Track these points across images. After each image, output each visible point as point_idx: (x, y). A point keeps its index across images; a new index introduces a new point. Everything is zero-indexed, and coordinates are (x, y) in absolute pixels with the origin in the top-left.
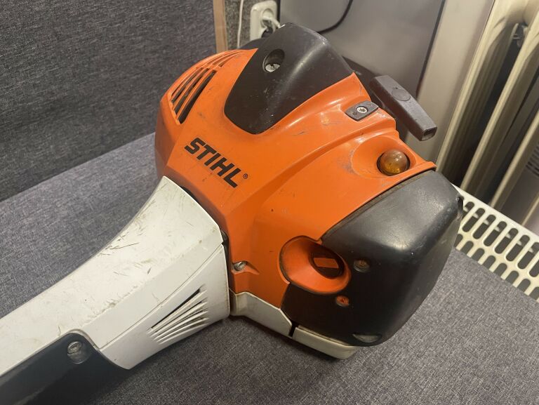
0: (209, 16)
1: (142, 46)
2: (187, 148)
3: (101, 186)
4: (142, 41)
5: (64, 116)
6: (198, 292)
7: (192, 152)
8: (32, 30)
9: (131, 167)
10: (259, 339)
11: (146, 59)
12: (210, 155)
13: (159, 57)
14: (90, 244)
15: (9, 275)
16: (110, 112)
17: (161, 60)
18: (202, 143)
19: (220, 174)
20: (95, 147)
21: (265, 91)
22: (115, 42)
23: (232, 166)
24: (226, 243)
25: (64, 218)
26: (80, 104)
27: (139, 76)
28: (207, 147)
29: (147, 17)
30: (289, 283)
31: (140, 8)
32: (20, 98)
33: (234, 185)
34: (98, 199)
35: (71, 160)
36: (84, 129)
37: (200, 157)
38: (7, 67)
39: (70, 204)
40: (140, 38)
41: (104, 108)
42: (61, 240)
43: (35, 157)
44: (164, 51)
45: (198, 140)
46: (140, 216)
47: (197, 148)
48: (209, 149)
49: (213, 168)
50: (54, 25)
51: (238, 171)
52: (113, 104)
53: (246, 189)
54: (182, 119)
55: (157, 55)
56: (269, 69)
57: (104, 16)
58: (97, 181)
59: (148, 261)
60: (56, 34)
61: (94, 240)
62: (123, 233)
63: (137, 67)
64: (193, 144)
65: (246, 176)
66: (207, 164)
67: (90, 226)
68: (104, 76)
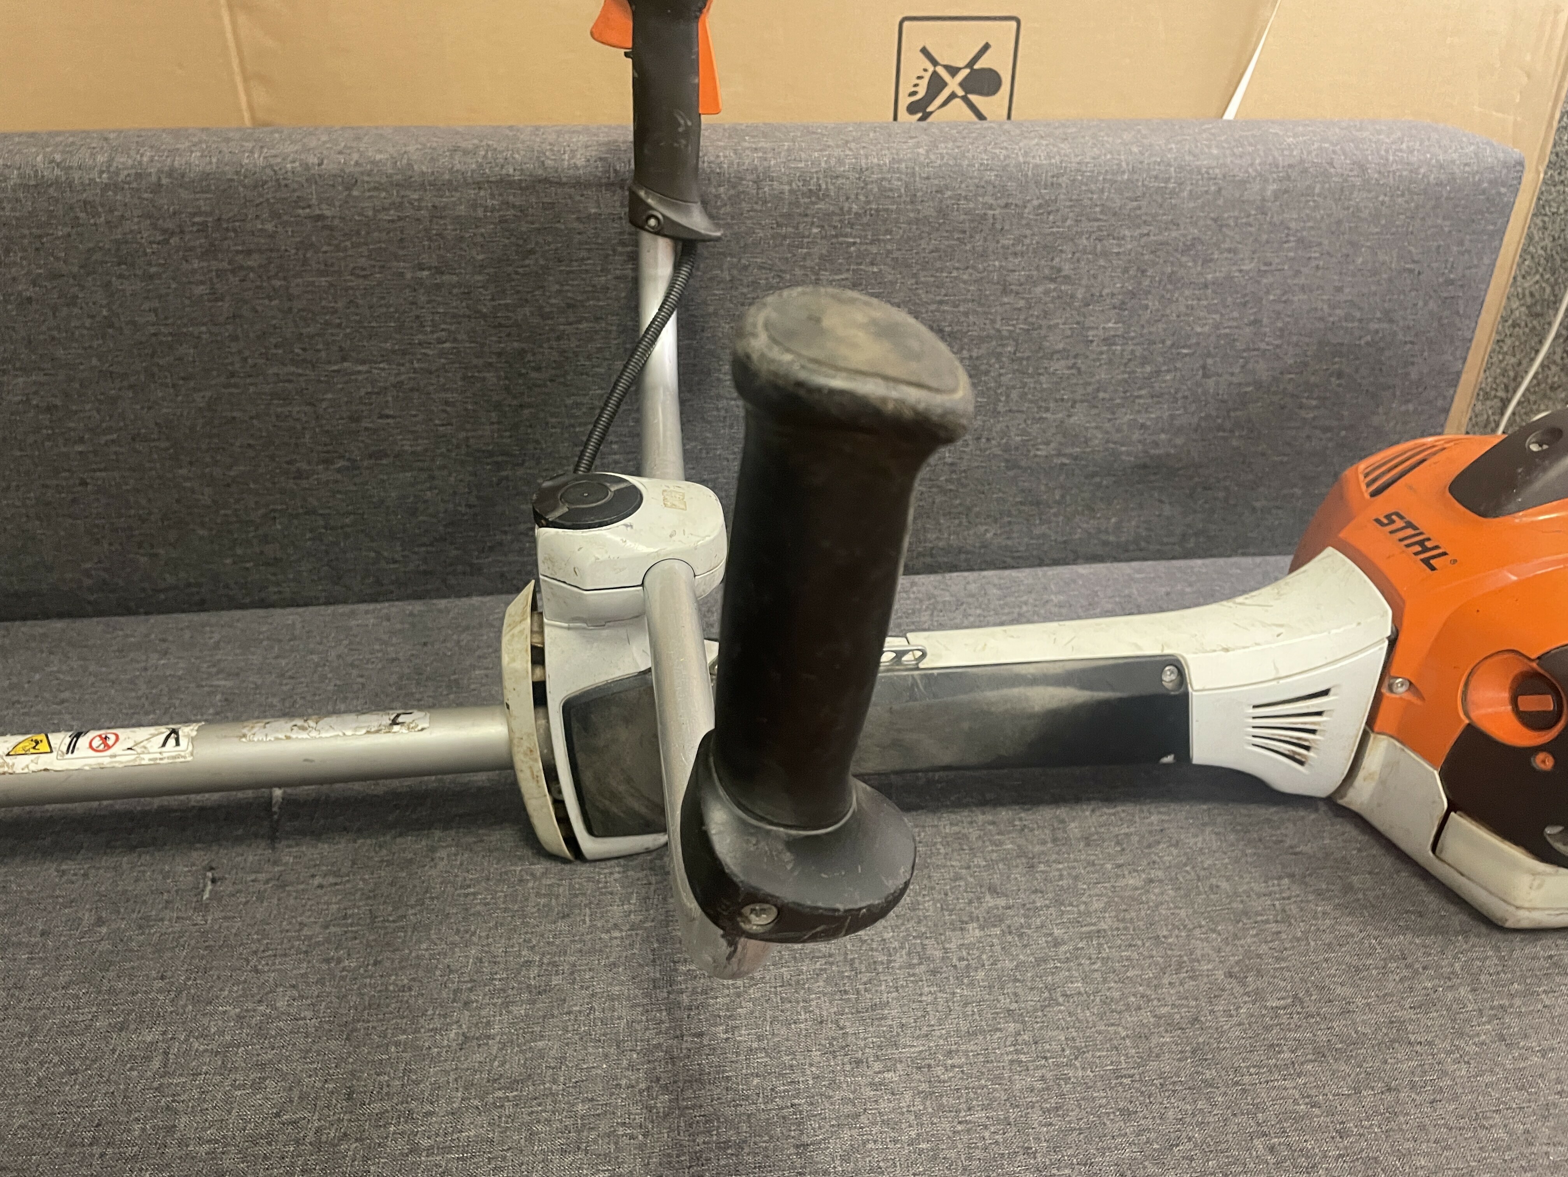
0: (1445, 398)
1: (1311, 415)
2: (1378, 521)
4: (1316, 407)
5: (1151, 482)
6: (1325, 693)
7: (1385, 525)
8: (1178, 354)
11: (1309, 437)
12: (1410, 532)
13: (1331, 440)
16: (1215, 499)
17: (1330, 445)
18: (1402, 517)
19: (1416, 554)
20: (1167, 544)
21: (1520, 470)
22: (1275, 399)
23: (1436, 548)
24: (1393, 642)
26: (1181, 472)
27: (1285, 459)
28: (1408, 522)
29: (1340, 375)
30: (1467, 721)
31: (1337, 359)
32: (1117, 437)
33: (1433, 568)
35: (1127, 551)
36: (1167, 510)
37: (1392, 533)
38: (1125, 392)
40: (1314, 403)
41: (1210, 489)
43: (1085, 526)
44: (1343, 433)
45: (1395, 514)
47: (1392, 522)
48: (1410, 525)
49: (1408, 546)
50: (1209, 355)
51: (1443, 555)
52: (1226, 489)
55: (1329, 435)
56: (1534, 448)
57: (1278, 358)
59: (1281, 626)
60: (1204, 367)
63: (1289, 444)
64: (1388, 517)
65: (1453, 562)
66: (1401, 541)
68: (1235, 443)
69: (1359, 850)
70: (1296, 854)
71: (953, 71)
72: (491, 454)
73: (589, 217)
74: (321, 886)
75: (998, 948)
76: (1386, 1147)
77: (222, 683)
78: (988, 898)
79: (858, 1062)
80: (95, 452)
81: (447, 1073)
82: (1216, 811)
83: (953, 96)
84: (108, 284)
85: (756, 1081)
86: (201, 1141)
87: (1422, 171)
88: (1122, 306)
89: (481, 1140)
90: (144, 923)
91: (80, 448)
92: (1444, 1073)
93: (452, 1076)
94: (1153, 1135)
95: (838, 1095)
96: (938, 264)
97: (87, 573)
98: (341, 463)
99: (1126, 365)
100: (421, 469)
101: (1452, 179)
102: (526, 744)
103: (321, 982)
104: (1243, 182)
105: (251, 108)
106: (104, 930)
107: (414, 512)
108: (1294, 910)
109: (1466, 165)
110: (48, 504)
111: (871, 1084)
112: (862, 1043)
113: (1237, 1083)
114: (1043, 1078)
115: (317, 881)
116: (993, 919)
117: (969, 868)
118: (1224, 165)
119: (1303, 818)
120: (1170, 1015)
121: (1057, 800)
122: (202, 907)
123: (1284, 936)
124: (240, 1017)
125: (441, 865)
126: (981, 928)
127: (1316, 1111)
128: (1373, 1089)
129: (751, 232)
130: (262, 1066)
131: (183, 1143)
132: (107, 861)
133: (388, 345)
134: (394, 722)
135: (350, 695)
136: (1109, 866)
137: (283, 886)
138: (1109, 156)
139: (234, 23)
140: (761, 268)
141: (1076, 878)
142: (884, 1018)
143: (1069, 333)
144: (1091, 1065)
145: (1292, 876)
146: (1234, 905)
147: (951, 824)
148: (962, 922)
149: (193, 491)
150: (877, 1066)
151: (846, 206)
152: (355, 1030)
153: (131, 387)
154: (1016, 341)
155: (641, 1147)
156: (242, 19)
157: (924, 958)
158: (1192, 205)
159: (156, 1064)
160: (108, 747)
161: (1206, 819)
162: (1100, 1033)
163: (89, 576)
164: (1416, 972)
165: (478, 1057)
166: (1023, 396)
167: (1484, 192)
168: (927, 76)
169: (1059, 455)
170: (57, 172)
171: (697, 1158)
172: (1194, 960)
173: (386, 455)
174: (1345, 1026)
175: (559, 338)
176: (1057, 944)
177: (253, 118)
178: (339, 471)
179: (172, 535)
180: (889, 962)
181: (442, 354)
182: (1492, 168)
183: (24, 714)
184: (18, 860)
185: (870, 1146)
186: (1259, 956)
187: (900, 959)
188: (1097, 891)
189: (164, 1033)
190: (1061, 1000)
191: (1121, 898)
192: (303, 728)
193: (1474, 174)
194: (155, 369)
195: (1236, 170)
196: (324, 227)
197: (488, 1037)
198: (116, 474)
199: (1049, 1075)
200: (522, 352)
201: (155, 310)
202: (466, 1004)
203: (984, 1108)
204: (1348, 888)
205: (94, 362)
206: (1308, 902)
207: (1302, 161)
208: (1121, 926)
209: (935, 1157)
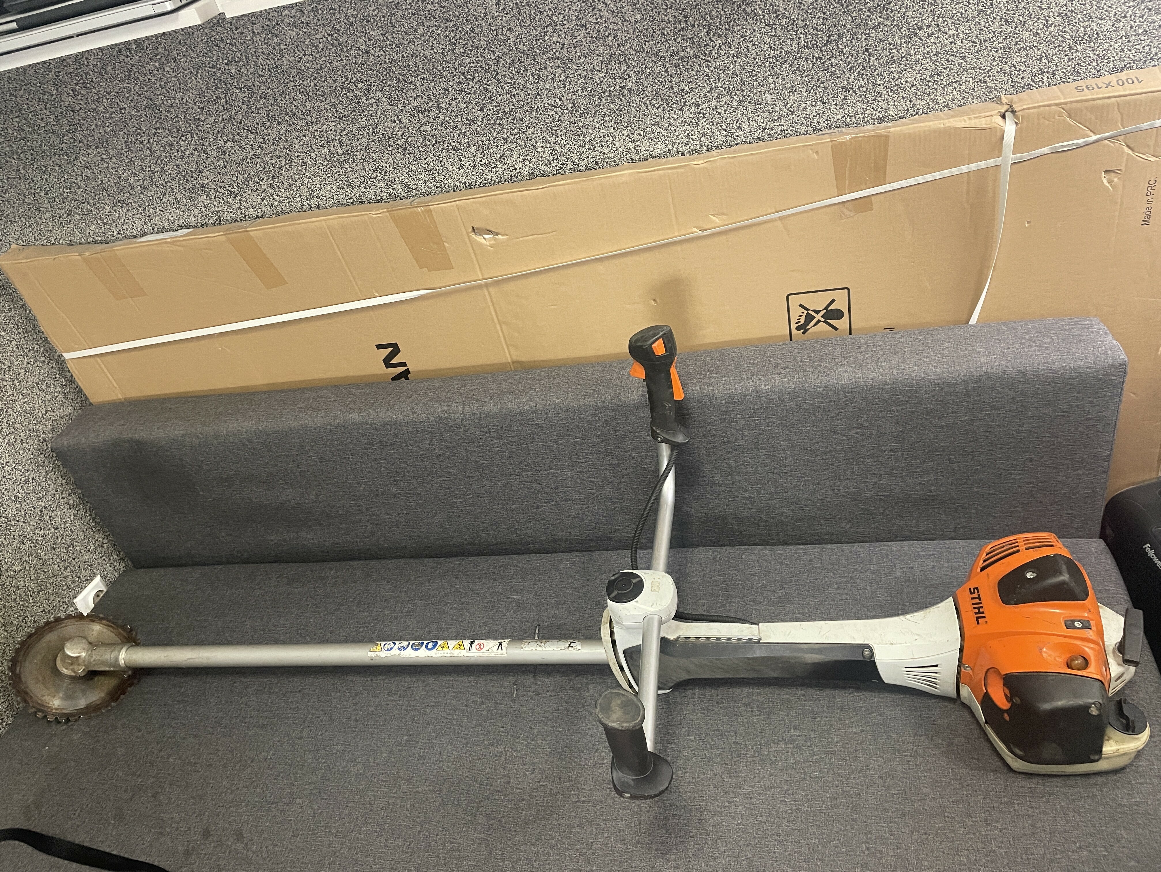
2: (970, 589)
3: (934, 567)
5: (931, 506)
6: (936, 666)
7: (971, 593)
8: (934, 455)
9: (964, 563)
10: (972, 727)
12: (977, 601)
14: (903, 605)
15: (848, 597)
18: (978, 592)
19: (976, 613)
23: (983, 613)
24: (961, 650)
25: (896, 578)
26: (948, 502)
28: (979, 595)
30: (986, 692)
32: (908, 488)
33: (978, 623)
34: (926, 576)
36: (944, 518)
37: (972, 598)
38: (908, 470)
39: (905, 570)
42: (887, 593)
43: (899, 524)
45: (977, 588)
46: (928, 610)
47: (974, 593)
48: (979, 597)
49: (975, 608)
50: (951, 455)
51: (984, 617)
52: (975, 509)
53: (982, 629)
54: (982, 569)
56: (1028, 576)
58: (933, 561)
59: (918, 635)
61: (908, 604)
62: (915, 614)
64: (974, 589)
65: (986, 622)
66: (974, 604)
67: (909, 593)
69: (966, 726)
70: (934, 724)
71: (817, 312)
72: (611, 499)
73: (640, 417)
74: (550, 696)
75: (790, 753)
76: (913, 856)
77: (515, 597)
78: (792, 731)
79: (726, 793)
80: (465, 501)
81: (589, 775)
82: (906, 699)
83: (819, 321)
84: (466, 449)
85: (689, 794)
86: (517, 788)
87: (1060, 373)
88: (898, 437)
89: (598, 800)
90: (496, 705)
91: (460, 500)
92: (953, 831)
93: (591, 777)
94: (825, 836)
95: (716, 804)
96: (800, 425)
97: (465, 539)
98: (553, 503)
99: (905, 460)
100: (583, 505)
101: (1079, 375)
102: (612, 661)
103: (551, 735)
104: (954, 384)
105: (510, 355)
106: (484, 706)
107: (583, 519)
108: (921, 751)
109: (1088, 368)
110: (450, 517)
111: (728, 801)
112: (728, 785)
113: (865, 822)
114: (791, 809)
115: (549, 694)
116: (792, 741)
117: (788, 716)
118: (943, 378)
119: (946, 706)
120: (849, 791)
121: (835, 687)
122: (513, 700)
123: (911, 763)
124: (527, 745)
125: (591, 691)
126: (786, 744)
127: (892, 837)
128: (919, 832)
129: (709, 418)
130: (534, 764)
131: (512, 788)
132: (483, 678)
133: (567, 464)
134: (570, 646)
135: (560, 606)
136: (847, 722)
137: (538, 695)
138: (880, 377)
139: (502, 329)
140: (716, 430)
141: (831, 726)
142: (739, 777)
143: (872, 448)
144: (811, 806)
145: (927, 735)
146: (895, 746)
147: (787, 694)
148: (779, 740)
149: (500, 513)
150: (732, 795)
151: (752, 406)
152: (561, 755)
153: (476, 480)
154: (845, 452)
155: (648, 811)
156: (504, 327)
157: (760, 754)
158: (927, 396)
159: (503, 758)
160: (481, 649)
161: (900, 703)
162: (819, 794)
163: (466, 540)
164: (963, 787)
165: (599, 771)
166: (853, 473)
167: (1100, 380)
168: (804, 315)
169: (878, 495)
170: (446, 415)
171: (665, 818)
172: (868, 769)
173: (570, 500)
174: (920, 806)
175: (633, 459)
176: (814, 755)
177: (511, 358)
178: (552, 505)
179: (494, 527)
180: (746, 754)
181: (588, 466)
182: (1104, 368)
183: (451, 609)
184: (456, 675)
185: (724, 823)
186: (896, 771)
187: (750, 753)
188: (838, 733)
189: (505, 748)
190: (808, 778)
191: (847, 737)
192: (540, 646)
193: (1094, 372)
194: (484, 475)
195: (950, 380)
196: (539, 427)
197: (603, 764)
198: (473, 508)
199: (794, 808)
200: (619, 464)
201: (482, 456)
202: (597, 750)
203: (767, 816)
204: (951, 744)
205: (463, 473)
206: (929, 748)
207: (987, 373)
208: (843, 750)
209: (745, 831)
